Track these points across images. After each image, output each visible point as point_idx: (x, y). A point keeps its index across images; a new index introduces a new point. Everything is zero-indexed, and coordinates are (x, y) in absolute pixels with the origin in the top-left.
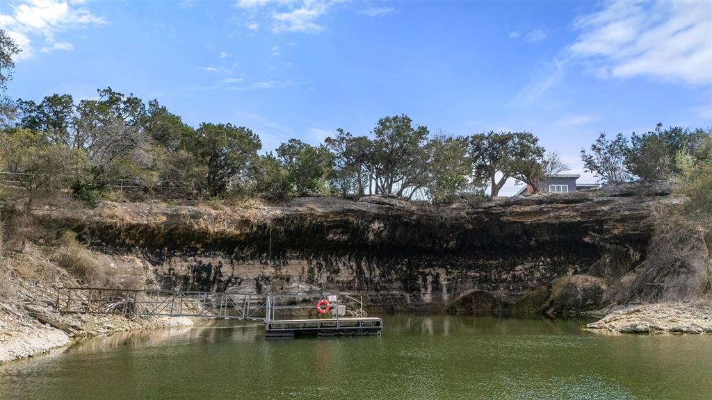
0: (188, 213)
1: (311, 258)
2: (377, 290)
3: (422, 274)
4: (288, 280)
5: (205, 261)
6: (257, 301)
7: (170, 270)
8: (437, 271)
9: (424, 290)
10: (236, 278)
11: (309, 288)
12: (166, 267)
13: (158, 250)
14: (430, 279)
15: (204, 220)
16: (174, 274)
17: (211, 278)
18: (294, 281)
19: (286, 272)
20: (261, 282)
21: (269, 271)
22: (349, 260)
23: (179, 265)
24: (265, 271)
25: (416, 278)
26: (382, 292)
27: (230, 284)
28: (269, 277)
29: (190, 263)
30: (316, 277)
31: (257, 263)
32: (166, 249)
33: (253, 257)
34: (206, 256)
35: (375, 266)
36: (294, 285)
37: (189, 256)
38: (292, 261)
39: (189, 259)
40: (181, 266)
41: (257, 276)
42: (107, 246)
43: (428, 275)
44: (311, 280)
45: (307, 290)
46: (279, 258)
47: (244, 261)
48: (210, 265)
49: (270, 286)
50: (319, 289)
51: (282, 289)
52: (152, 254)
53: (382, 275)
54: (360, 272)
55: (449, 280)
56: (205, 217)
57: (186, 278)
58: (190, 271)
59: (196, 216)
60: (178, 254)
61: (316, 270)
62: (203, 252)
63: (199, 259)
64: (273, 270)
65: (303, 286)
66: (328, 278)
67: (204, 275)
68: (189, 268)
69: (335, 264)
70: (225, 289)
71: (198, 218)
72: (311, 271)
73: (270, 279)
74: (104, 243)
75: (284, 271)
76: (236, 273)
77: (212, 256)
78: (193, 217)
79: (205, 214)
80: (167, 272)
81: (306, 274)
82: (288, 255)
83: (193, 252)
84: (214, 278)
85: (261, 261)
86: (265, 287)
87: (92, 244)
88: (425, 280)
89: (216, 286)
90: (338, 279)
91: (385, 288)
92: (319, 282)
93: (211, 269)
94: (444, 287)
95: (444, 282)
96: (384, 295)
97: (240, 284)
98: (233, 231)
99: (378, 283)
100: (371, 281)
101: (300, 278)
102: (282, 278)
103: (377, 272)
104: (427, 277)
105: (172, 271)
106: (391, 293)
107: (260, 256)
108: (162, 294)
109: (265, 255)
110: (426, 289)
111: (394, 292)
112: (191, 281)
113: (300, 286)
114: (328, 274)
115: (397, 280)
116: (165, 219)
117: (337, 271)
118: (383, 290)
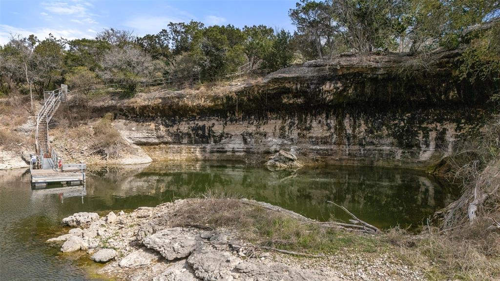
0: (174, 95)
1: (287, 118)
2: (361, 144)
3: (424, 129)
4: (265, 135)
5: (201, 123)
6: (242, 150)
7: (177, 129)
8: (445, 127)
9: (424, 146)
10: (227, 134)
11: (281, 141)
12: (175, 128)
13: (173, 118)
14: (433, 135)
15: (187, 98)
16: (180, 132)
17: (207, 134)
18: (269, 137)
19: (263, 130)
20: (246, 137)
21: (252, 129)
22: (327, 118)
23: (183, 126)
24: (249, 129)
25: (415, 134)
26: (368, 147)
27: (223, 138)
28: (252, 133)
29: (191, 125)
30: (287, 134)
31: (246, 123)
32: (178, 117)
33: (244, 119)
34: (202, 120)
35: (362, 122)
36: (269, 139)
37: (191, 121)
38: (272, 121)
39: (191, 123)
40: (184, 127)
41: (242, 132)
42: (140, 118)
43: (431, 130)
44: (282, 136)
45: (280, 143)
46: (263, 119)
47: (236, 122)
48: (204, 126)
49: (253, 140)
50: (290, 143)
51: (261, 142)
52: (169, 120)
53: (370, 131)
54: (340, 128)
55: (457, 137)
56: (187, 96)
57: (189, 135)
58: (190, 130)
59: (180, 97)
60: (185, 120)
61: (287, 128)
62: (199, 118)
63: (196, 122)
64: (254, 128)
65: (276, 141)
66: (299, 134)
67: (200, 132)
68: (189, 128)
69: (308, 122)
70: (220, 141)
71: (182, 98)
72: (282, 128)
73: (253, 134)
74: (138, 117)
75: (261, 130)
76: (226, 131)
77: (207, 120)
78: (178, 98)
79: (187, 95)
80: (176, 131)
81: (278, 131)
82: (270, 116)
83: (193, 118)
84: (209, 134)
85: (249, 121)
86: (249, 140)
87: (132, 117)
88: (426, 136)
89: (212, 139)
90: (311, 135)
91: (372, 143)
92: (291, 137)
93: (205, 128)
94: (450, 144)
95: (450, 137)
96: (369, 150)
97: (231, 137)
98: (209, 104)
99: (364, 138)
100: (354, 137)
101: (274, 134)
102: (261, 134)
103: (363, 128)
104: (430, 133)
105: (179, 130)
106: (378, 148)
107: (249, 118)
108: (174, 143)
109: (253, 117)
110: (428, 146)
111: (385, 148)
112: (193, 136)
113: (274, 140)
114: (299, 131)
115: (388, 136)
116: (160, 100)
117: (309, 129)
118: (370, 145)
